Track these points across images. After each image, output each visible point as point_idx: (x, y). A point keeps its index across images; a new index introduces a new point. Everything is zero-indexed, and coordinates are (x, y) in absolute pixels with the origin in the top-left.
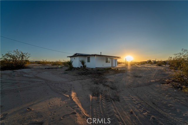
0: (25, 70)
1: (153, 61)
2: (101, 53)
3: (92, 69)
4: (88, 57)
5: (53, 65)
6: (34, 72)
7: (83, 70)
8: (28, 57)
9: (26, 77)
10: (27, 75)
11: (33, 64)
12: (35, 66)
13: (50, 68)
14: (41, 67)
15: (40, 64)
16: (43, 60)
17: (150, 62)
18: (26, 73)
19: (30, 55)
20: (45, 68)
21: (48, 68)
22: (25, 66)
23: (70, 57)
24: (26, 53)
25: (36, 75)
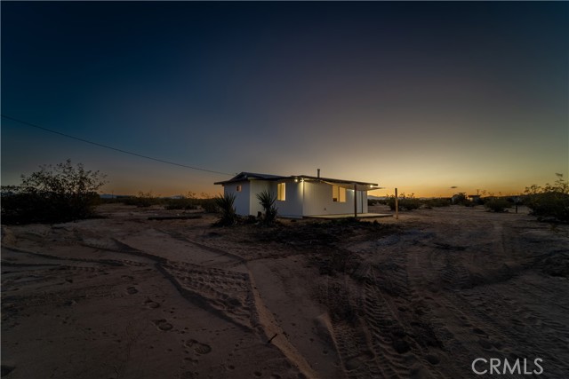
1: (470, 196)
5: (170, 208)
6: (115, 230)
7: (268, 225)
8: (97, 184)
9: (91, 246)
10: (94, 242)
12: (115, 210)
14: (135, 214)
15: (129, 204)
16: (140, 192)
17: (461, 199)
18: (91, 235)
19: (106, 179)
20: (150, 219)
21: (158, 218)
22: (87, 211)
23: (223, 184)
24: (93, 172)
25: (124, 239)
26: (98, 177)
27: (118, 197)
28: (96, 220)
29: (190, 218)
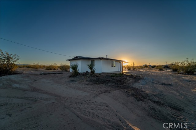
0: (13, 77)
1: (148, 65)
2: (107, 56)
3: (100, 74)
4: (92, 61)
5: (47, 69)
6: (26, 80)
7: (92, 76)
8: (16, 59)
9: (17, 88)
10: (18, 86)
11: (21, 69)
12: (24, 70)
13: (46, 74)
14: (33, 72)
15: (29, 68)
16: (34, 63)
17: (146, 66)
18: (15, 82)
19: (20, 57)
20: (41, 74)
21: (44, 74)
22: (12, 71)
23: (69, 60)
24: (13, 55)
25: (32, 84)
26: (16, 57)
27: (24, 65)
28: (16, 75)
29: (58, 74)
